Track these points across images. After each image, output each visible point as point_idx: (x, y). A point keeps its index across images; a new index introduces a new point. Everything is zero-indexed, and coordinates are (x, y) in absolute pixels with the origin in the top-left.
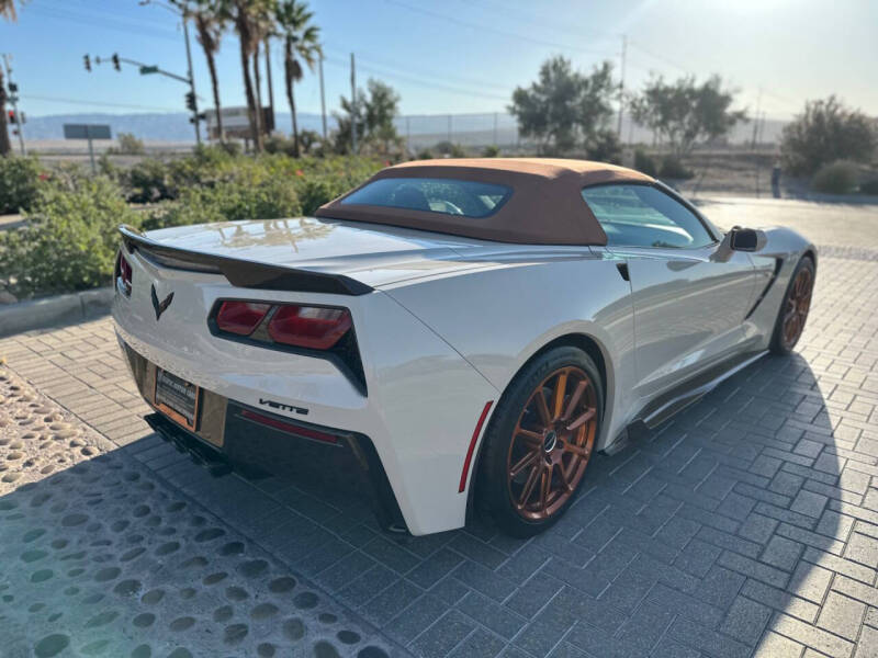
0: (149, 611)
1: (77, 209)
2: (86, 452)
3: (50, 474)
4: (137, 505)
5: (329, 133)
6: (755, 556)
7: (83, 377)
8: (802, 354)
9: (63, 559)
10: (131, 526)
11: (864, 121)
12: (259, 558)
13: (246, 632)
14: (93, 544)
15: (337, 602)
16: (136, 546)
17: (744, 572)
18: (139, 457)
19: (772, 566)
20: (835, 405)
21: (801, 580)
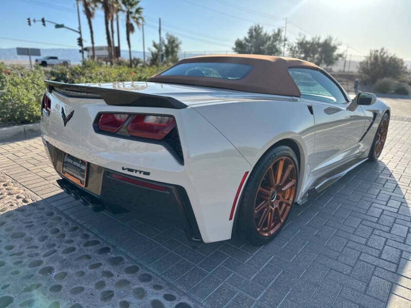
0: (59, 283)
1: (22, 83)
2: (25, 201)
3: (5, 212)
4: (52, 228)
5: (146, 58)
6: (377, 255)
7: (24, 165)
8: (382, 161)
9: (11, 255)
10: (49, 238)
11: (397, 60)
12: (119, 256)
13: (113, 295)
14: (29, 248)
15: (162, 279)
16: (52, 249)
17: (374, 264)
18: (53, 204)
19: (387, 261)
20: (402, 184)
21: (403, 268)
